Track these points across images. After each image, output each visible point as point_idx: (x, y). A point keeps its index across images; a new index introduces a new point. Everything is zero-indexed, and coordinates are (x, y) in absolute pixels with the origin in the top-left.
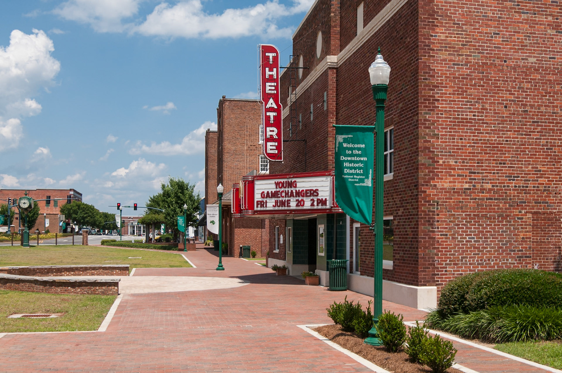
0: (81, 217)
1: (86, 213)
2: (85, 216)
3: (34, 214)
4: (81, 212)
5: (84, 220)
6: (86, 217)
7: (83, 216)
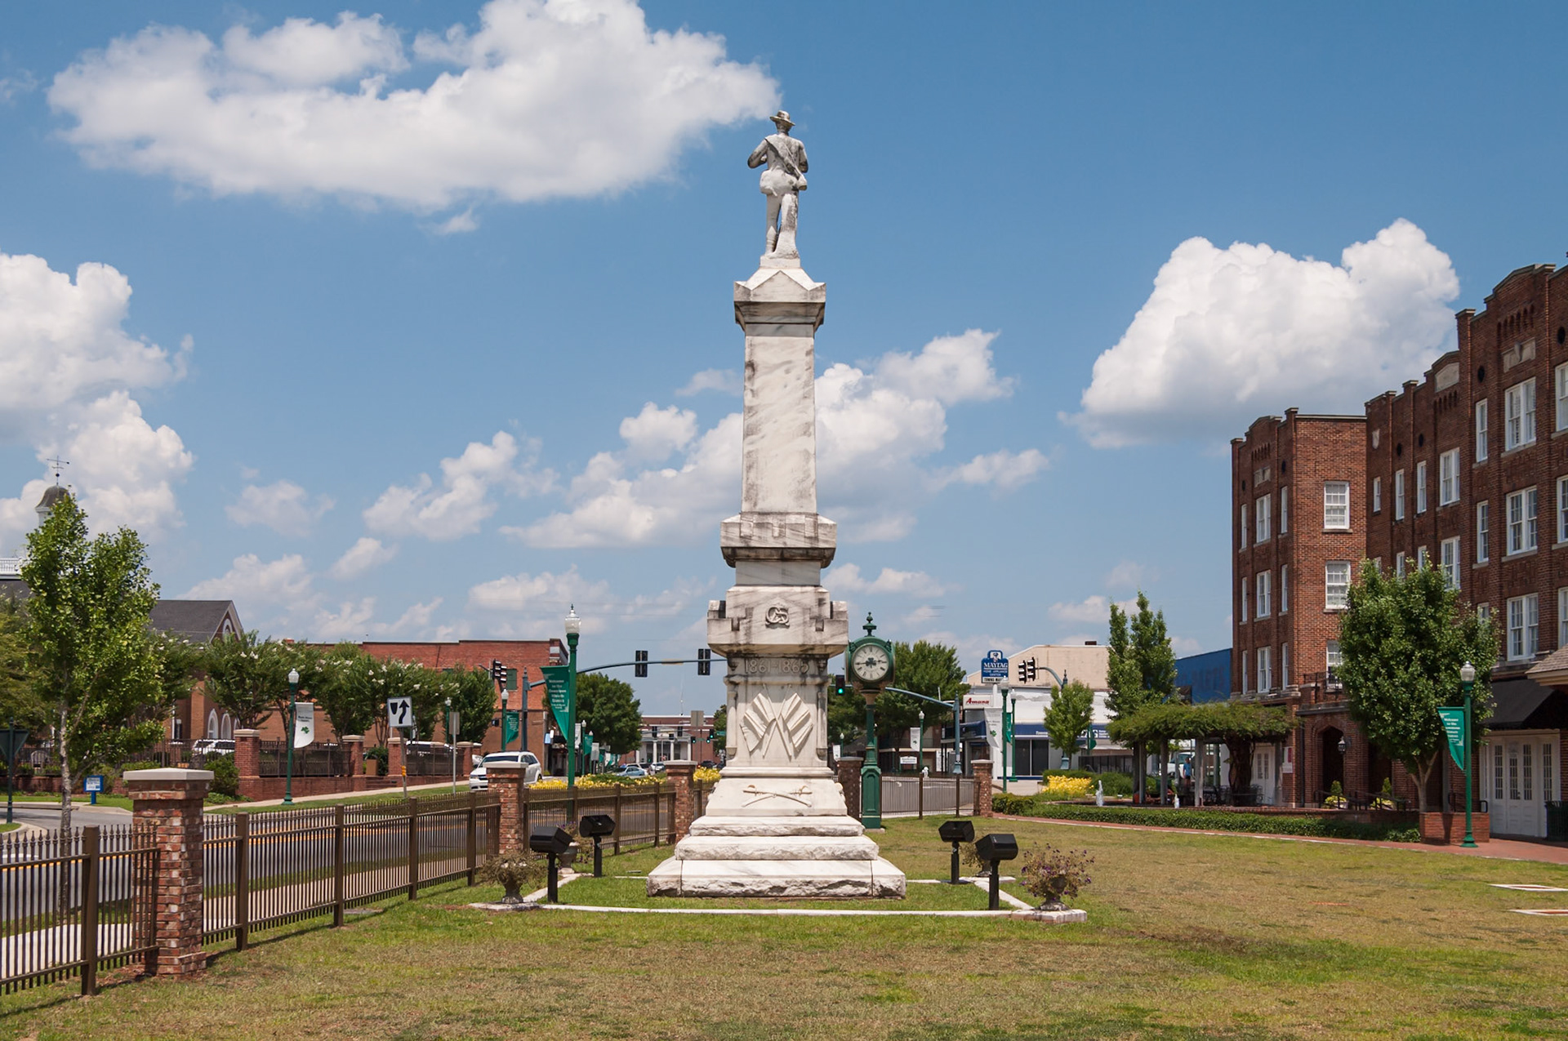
0: (602, 717)
1: (617, 707)
2: (615, 714)
3: (482, 711)
4: (603, 704)
5: (611, 727)
6: (618, 719)
7: (609, 716)
